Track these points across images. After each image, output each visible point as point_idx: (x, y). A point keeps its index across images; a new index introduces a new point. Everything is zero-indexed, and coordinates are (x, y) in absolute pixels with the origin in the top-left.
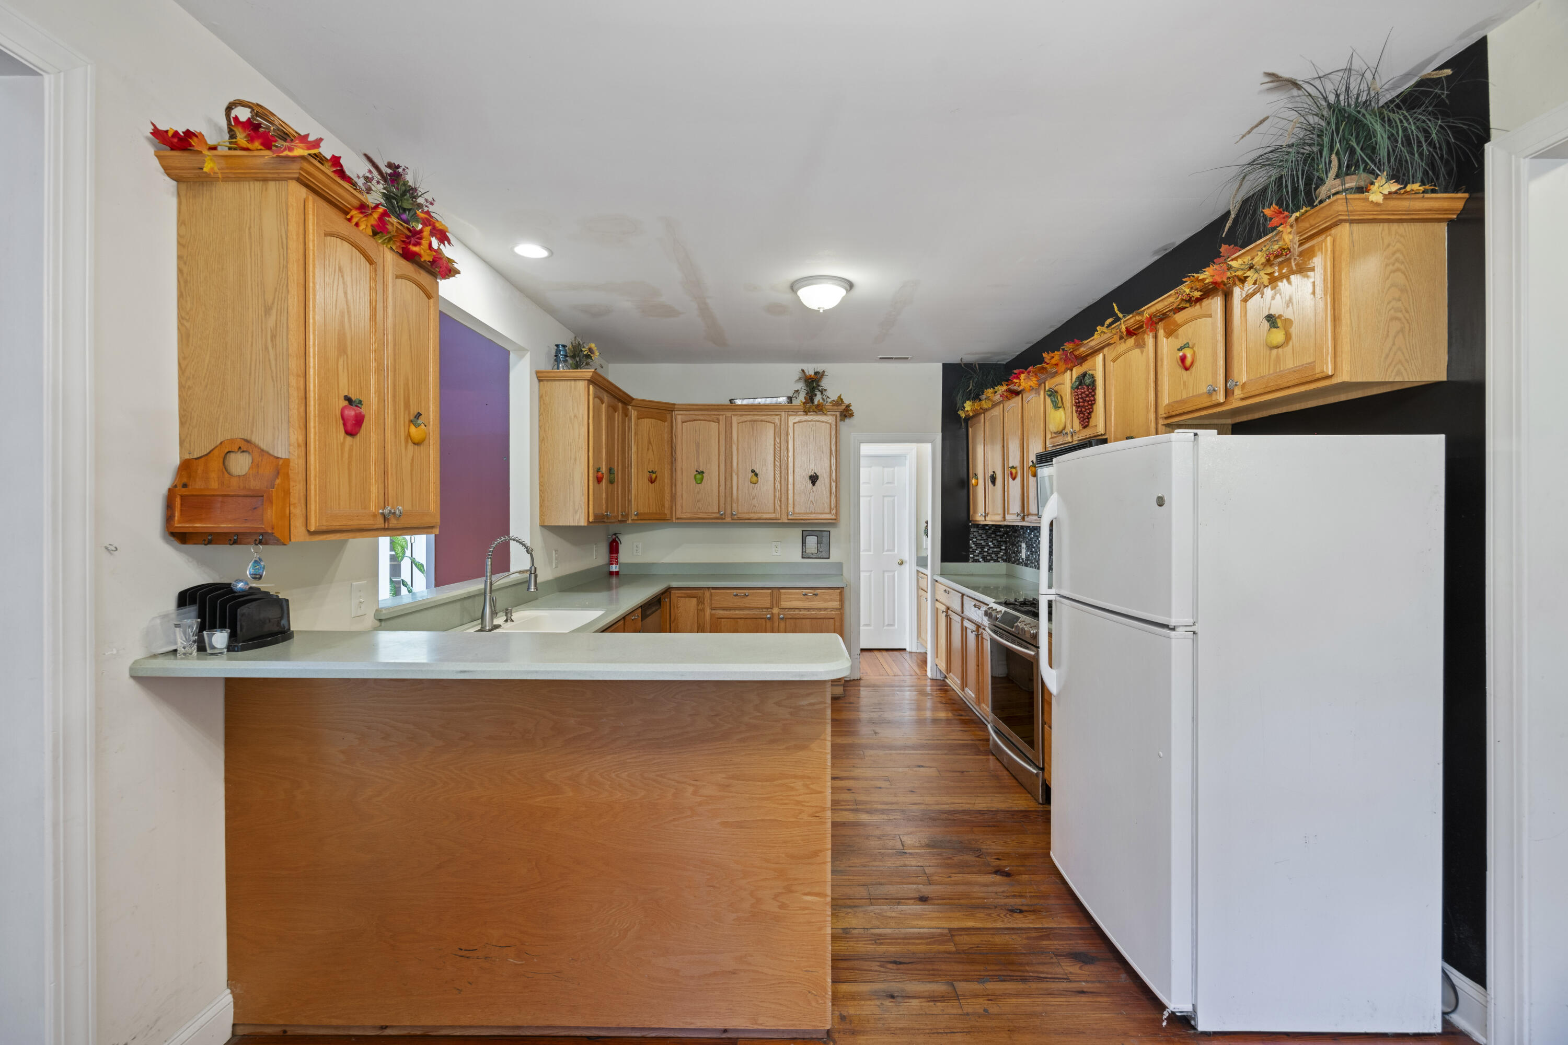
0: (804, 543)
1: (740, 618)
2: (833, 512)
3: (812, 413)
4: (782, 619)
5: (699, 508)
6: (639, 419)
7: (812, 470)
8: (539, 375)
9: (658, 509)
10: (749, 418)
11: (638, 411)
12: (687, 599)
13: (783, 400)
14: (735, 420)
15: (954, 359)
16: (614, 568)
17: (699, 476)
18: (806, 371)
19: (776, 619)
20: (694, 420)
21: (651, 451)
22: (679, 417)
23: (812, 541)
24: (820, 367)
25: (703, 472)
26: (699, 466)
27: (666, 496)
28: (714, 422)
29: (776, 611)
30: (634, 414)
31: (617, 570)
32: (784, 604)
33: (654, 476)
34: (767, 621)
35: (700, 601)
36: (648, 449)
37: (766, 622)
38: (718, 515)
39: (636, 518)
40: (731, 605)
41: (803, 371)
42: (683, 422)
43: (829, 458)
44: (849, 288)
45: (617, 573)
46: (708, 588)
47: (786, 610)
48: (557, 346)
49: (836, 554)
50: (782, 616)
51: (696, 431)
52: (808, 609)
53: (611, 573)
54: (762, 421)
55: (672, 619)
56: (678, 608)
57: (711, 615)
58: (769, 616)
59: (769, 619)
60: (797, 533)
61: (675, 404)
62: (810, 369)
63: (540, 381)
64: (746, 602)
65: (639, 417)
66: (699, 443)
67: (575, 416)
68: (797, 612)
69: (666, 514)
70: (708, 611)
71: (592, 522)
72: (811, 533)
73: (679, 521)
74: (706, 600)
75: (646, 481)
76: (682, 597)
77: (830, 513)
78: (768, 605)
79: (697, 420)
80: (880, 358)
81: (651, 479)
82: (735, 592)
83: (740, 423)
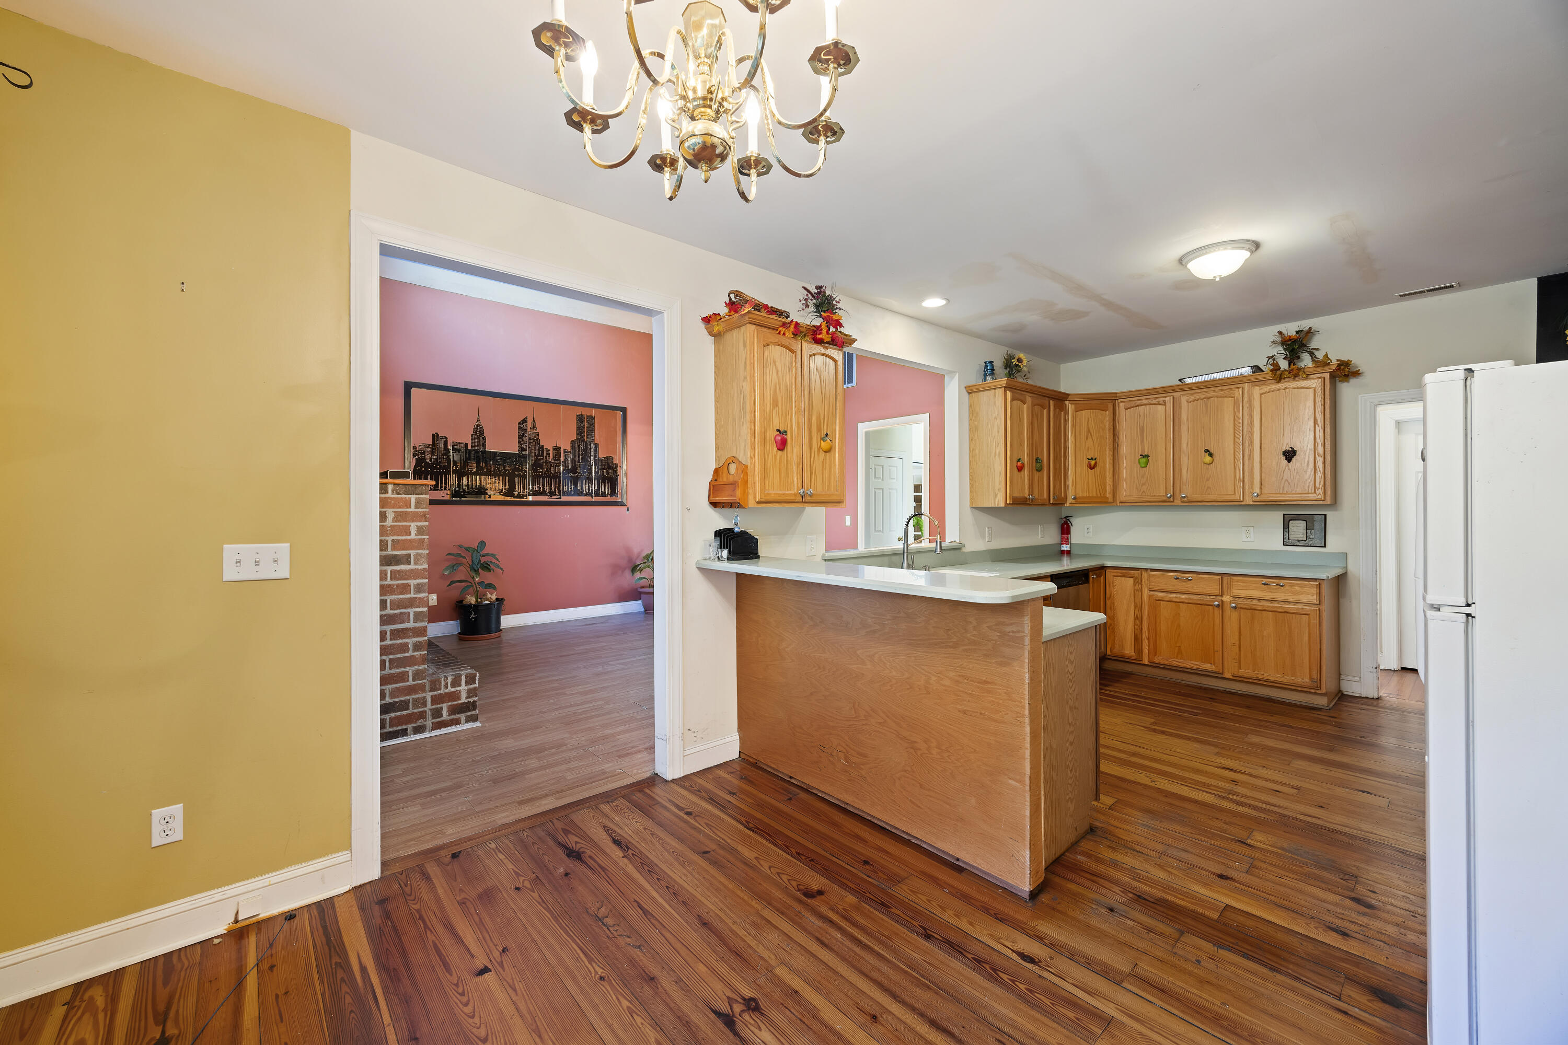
0: (1286, 527)
1: (1183, 603)
2: (1320, 491)
3: (1287, 380)
4: (1234, 608)
5: (1144, 491)
6: (1076, 411)
7: (1288, 444)
8: (968, 389)
9: (1098, 494)
10: (1201, 396)
11: (1075, 404)
12: (1123, 578)
13: (1246, 371)
14: (1184, 400)
15: (1557, 270)
16: (1065, 548)
17: (1144, 460)
18: (1284, 332)
19: (1227, 608)
20: (1138, 406)
21: (1090, 439)
22: (1122, 405)
23: (1298, 528)
24: (1305, 324)
25: (1147, 456)
26: (1143, 450)
27: (1107, 481)
28: (1160, 404)
29: (1226, 598)
30: (1070, 408)
31: (1068, 549)
32: (1238, 592)
33: (1093, 462)
34: (1215, 608)
35: (1138, 582)
36: (1087, 439)
37: (1214, 609)
38: (1165, 498)
39: (1074, 501)
40: (1171, 588)
41: (1280, 333)
42: (1126, 409)
43: (1313, 429)
45: (1068, 553)
46: (1146, 569)
47: (1241, 600)
48: (985, 363)
49: (1335, 543)
50: (1233, 605)
51: (1140, 416)
52: (1271, 601)
53: (1063, 552)
54: (1217, 397)
55: (1108, 595)
56: (1113, 586)
57: (1149, 596)
58: (1216, 603)
59: (1218, 606)
60: (1277, 517)
61: (1116, 393)
62: (1290, 329)
63: (969, 393)
64: (1190, 587)
65: (1077, 410)
66: (1143, 427)
67: (995, 418)
68: (1255, 602)
69: (1108, 498)
70: (1146, 592)
71: (1009, 504)
72: (1297, 517)
73: (1123, 504)
74: (1143, 581)
75: (1086, 468)
76: (1118, 576)
77: (1315, 492)
78: (1217, 592)
79: (1141, 405)
80: (1401, 296)
81: (1090, 465)
82: (1176, 575)
83: (1190, 402)
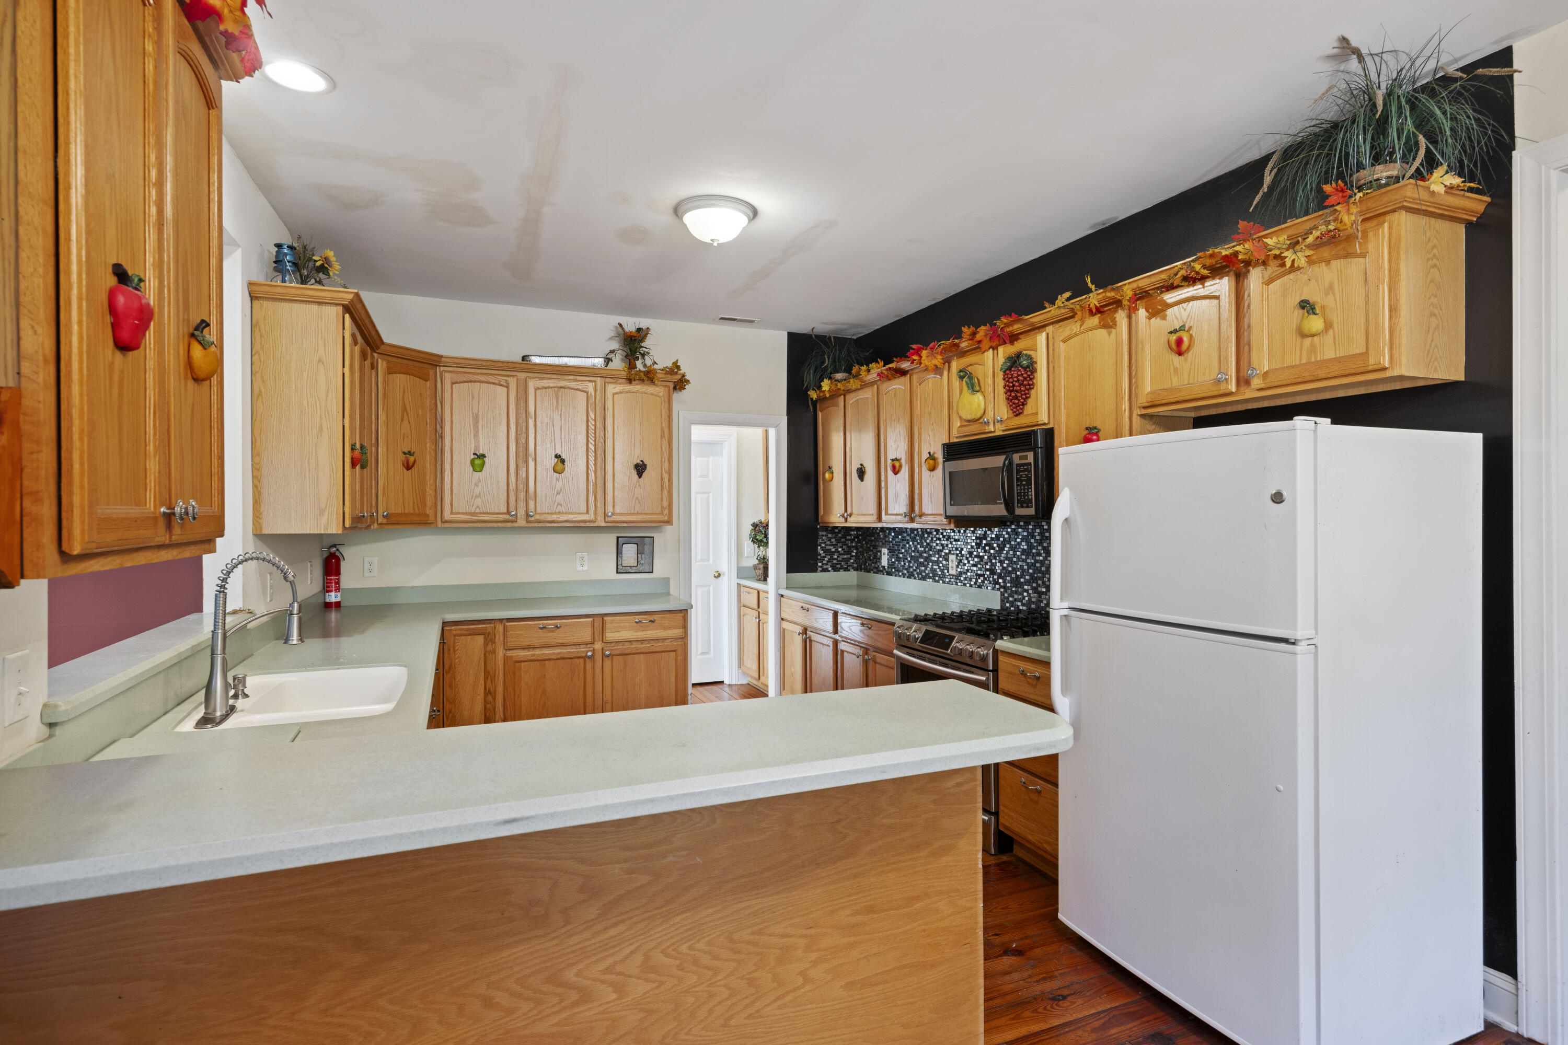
0: (619, 553)
1: (549, 660)
2: (666, 512)
3: (636, 382)
4: (608, 656)
5: (478, 507)
6: (389, 373)
7: (638, 456)
8: (255, 288)
9: (416, 509)
10: (551, 383)
11: (388, 362)
12: (469, 637)
13: (599, 362)
14: (532, 385)
15: (803, 327)
16: (333, 597)
17: (478, 462)
18: (625, 326)
19: (598, 656)
20: (471, 381)
21: (406, 422)
22: (448, 378)
23: (630, 551)
24: (643, 323)
25: (483, 456)
26: (477, 447)
27: (428, 489)
28: (501, 385)
29: (598, 646)
30: (382, 365)
31: (338, 599)
32: (610, 636)
33: (412, 459)
34: (588, 660)
35: (489, 638)
36: (402, 420)
37: (585, 662)
38: (507, 517)
39: (385, 521)
40: (535, 642)
41: (620, 325)
42: (453, 383)
43: (659, 441)
44: (751, 216)
45: (338, 604)
46: (501, 620)
47: (613, 644)
48: (279, 246)
49: (661, 567)
50: (607, 653)
51: (473, 397)
52: (642, 641)
53: (328, 605)
54: (569, 388)
55: (447, 667)
56: (454, 651)
57: (506, 659)
58: (590, 654)
59: (590, 657)
60: (610, 540)
61: (442, 357)
62: (631, 324)
63: (253, 298)
64: (558, 637)
65: (390, 371)
66: (477, 415)
67: (320, 361)
68: (627, 645)
69: (428, 516)
70: (501, 653)
71: (350, 528)
72: (630, 540)
73: (447, 525)
74: (497, 637)
75: (400, 466)
76: (461, 635)
77: (662, 513)
78: (589, 639)
79: (475, 382)
80: (722, 319)
81: (408, 463)
82: (541, 623)
83: (539, 389)
